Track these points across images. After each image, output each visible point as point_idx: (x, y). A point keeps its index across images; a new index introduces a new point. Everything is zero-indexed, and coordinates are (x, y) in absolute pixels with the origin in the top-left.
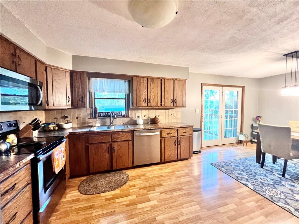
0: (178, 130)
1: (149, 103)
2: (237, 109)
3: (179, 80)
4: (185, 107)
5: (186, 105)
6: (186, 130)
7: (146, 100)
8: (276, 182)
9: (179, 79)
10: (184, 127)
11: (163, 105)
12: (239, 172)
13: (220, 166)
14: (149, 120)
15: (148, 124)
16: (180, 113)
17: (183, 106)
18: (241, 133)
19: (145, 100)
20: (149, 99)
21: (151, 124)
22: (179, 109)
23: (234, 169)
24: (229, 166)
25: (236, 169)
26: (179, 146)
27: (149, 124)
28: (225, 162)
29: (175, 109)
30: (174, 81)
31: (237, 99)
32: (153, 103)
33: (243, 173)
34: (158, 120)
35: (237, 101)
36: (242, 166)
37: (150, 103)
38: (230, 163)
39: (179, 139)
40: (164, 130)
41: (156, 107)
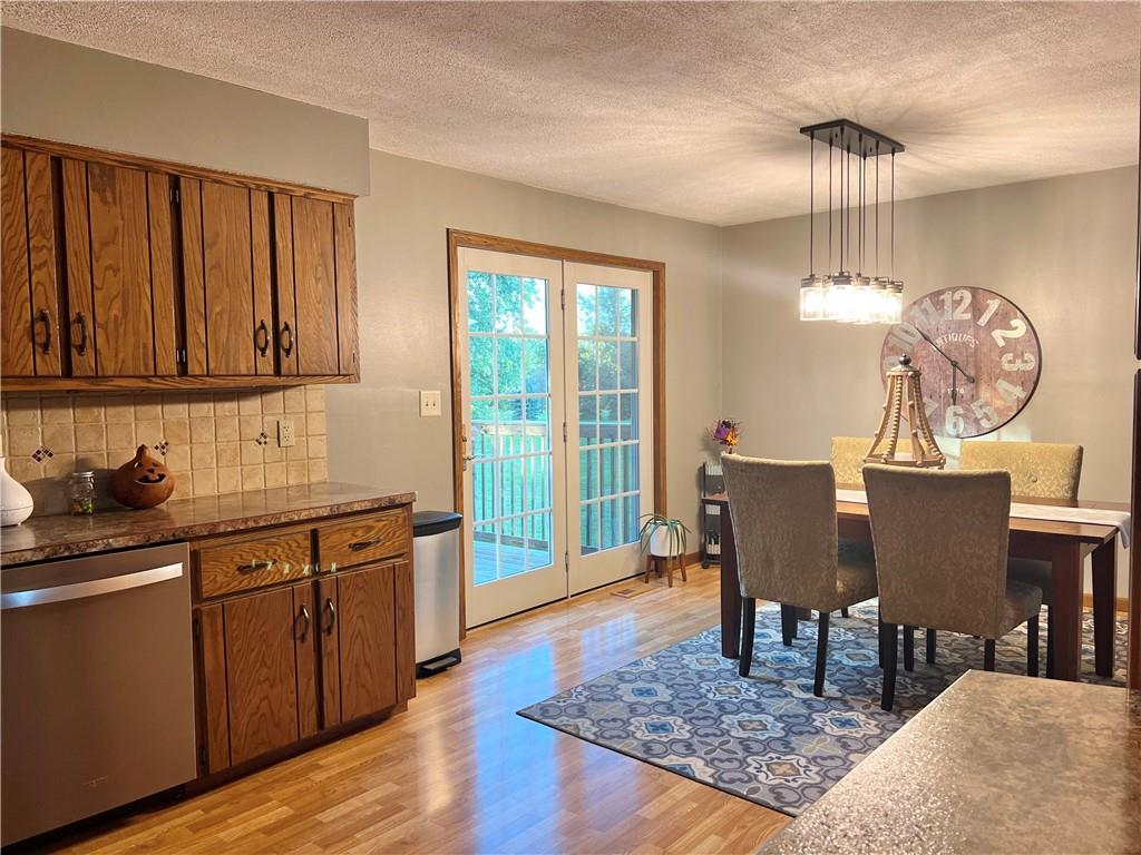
0: (315, 533)
1: (81, 349)
2: (635, 391)
3: (306, 196)
4: (358, 380)
5: (358, 369)
6: (370, 528)
7: (55, 328)
8: (795, 725)
9: (301, 192)
10: (356, 507)
11: (194, 368)
12: (655, 719)
13: (569, 711)
14: (81, 480)
15: (73, 513)
16: (318, 425)
17: (345, 373)
18: (656, 519)
19: (39, 327)
20: (80, 320)
21: (97, 511)
22: (316, 396)
23: (632, 709)
24: (608, 700)
25: (641, 709)
26: (330, 643)
27: (84, 514)
28: (590, 687)
29: (288, 393)
30: (271, 197)
31: (633, 334)
32: (113, 354)
33: (670, 719)
34: (162, 477)
35: (634, 343)
36: (668, 687)
37: (89, 351)
38: (614, 683)
39: (325, 593)
40: (213, 542)
41: (143, 384)
